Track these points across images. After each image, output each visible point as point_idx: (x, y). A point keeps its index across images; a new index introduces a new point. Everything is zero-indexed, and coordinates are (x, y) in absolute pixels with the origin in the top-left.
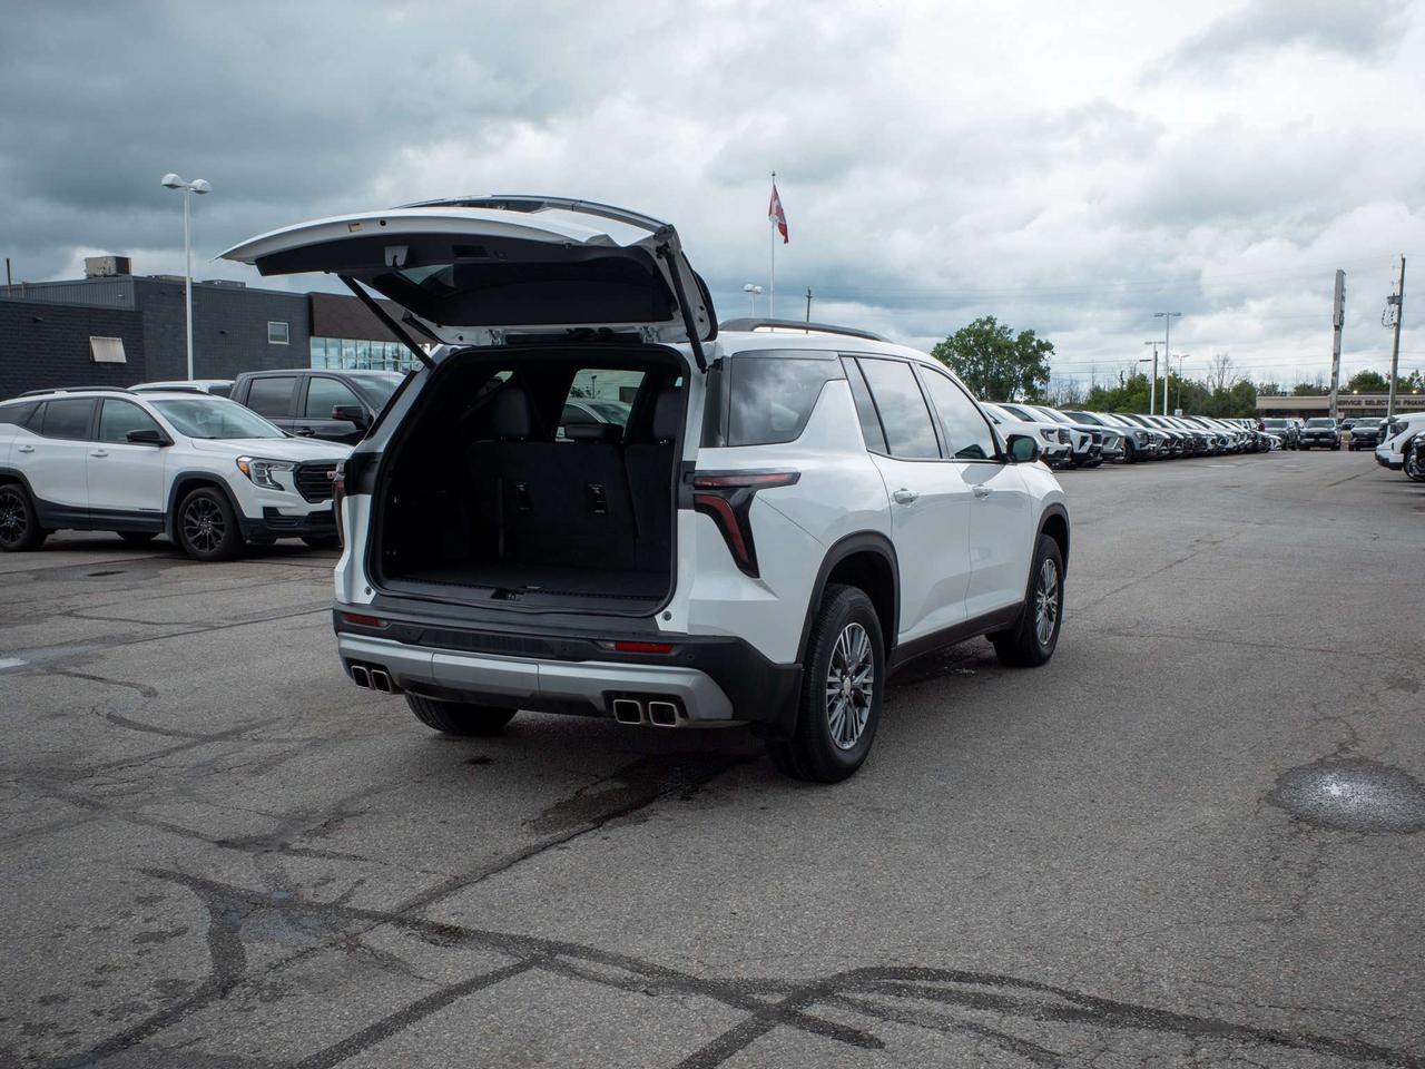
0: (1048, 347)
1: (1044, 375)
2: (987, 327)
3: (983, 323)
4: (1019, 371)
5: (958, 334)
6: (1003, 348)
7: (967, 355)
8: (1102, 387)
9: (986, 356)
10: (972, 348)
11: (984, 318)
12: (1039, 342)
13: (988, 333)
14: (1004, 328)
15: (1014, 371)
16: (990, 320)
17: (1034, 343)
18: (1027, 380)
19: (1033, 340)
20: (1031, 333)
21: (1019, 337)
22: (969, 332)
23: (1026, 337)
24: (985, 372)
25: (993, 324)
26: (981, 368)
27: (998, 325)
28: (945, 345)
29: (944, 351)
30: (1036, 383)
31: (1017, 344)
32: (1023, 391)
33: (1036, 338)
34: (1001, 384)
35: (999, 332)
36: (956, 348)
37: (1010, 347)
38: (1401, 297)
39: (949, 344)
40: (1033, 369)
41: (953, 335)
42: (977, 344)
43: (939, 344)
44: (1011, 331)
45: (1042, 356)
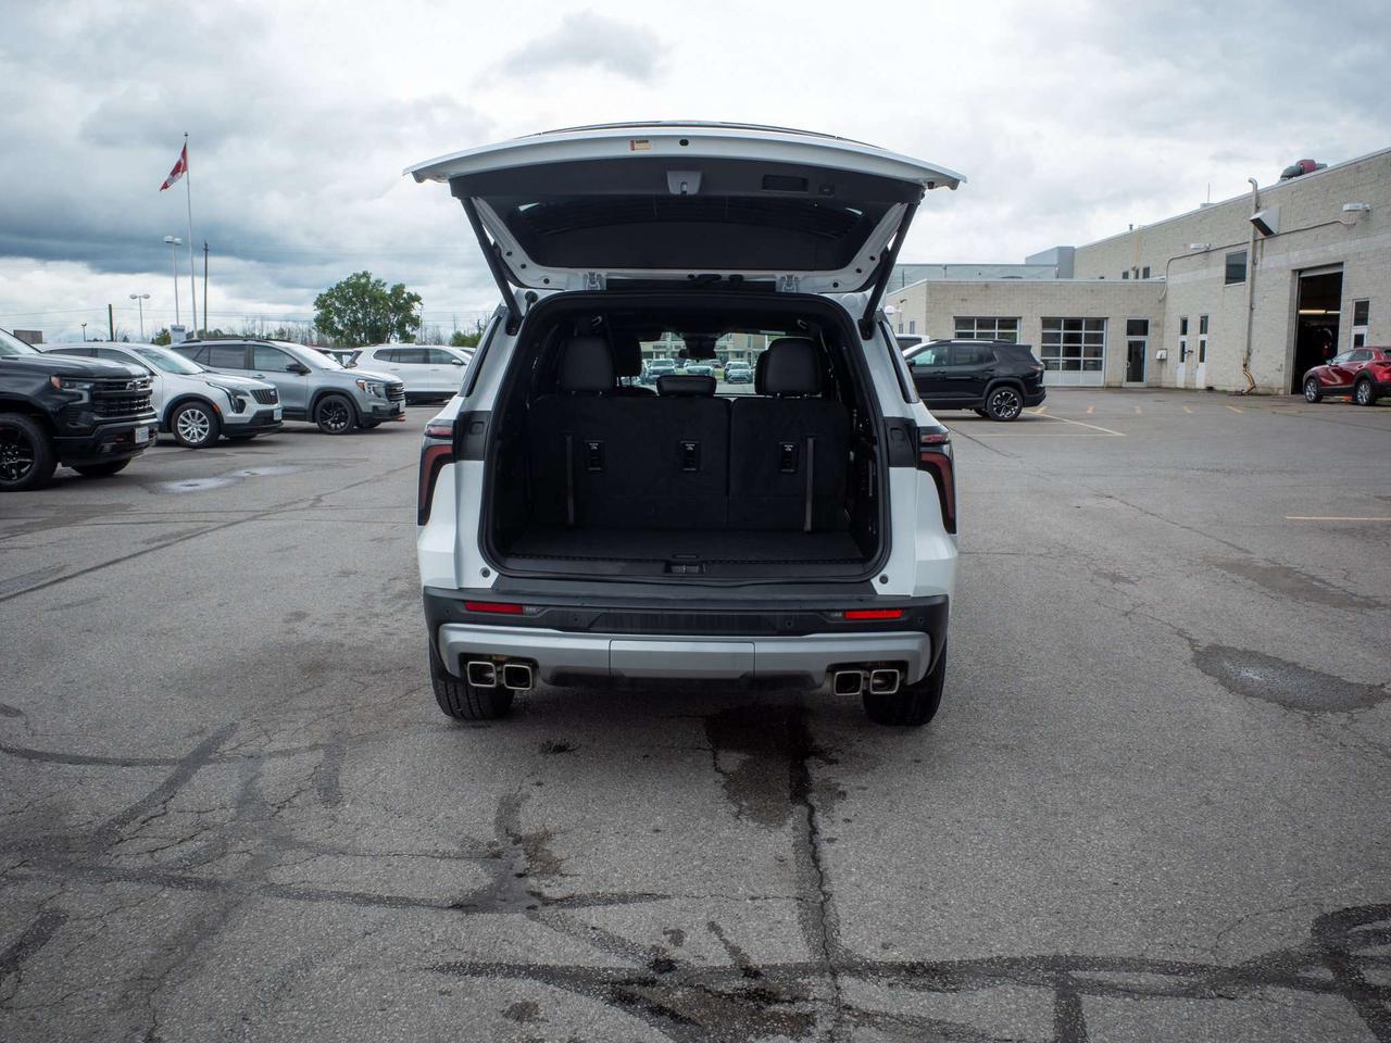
0: (417, 298)
1: (415, 322)
2: (363, 281)
3: (359, 277)
4: (394, 319)
5: (338, 286)
6: (378, 299)
7: (346, 305)
8: (462, 332)
9: (364, 306)
10: (350, 299)
11: (360, 272)
12: (409, 294)
13: (365, 286)
14: (378, 281)
15: (389, 319)
16: (365, 275)
17: (405, 295)
18: (401, 326)
19: (403, 292)
20: (402, 287)
21: (392, 290)
22: (348, 284)
23: (398, 290)
24: (364, 319)
25: (368, 278)
26: (360, 316)
27: (372, 280)
28: (327, 295)
29: (326, 301)
30: (408, 329)
31: (390, 296)
32: (398, 336)
33: (406, 290)
34: (379, 329)
35: (374, 285)
36: (337, 298)
37: (383, 297)
39: (330, 295)
40: (405, 317)
41: (334, 287)
42: (355, 295)
43: (321, 295)
44: (384, 285)
45: (413, 307)
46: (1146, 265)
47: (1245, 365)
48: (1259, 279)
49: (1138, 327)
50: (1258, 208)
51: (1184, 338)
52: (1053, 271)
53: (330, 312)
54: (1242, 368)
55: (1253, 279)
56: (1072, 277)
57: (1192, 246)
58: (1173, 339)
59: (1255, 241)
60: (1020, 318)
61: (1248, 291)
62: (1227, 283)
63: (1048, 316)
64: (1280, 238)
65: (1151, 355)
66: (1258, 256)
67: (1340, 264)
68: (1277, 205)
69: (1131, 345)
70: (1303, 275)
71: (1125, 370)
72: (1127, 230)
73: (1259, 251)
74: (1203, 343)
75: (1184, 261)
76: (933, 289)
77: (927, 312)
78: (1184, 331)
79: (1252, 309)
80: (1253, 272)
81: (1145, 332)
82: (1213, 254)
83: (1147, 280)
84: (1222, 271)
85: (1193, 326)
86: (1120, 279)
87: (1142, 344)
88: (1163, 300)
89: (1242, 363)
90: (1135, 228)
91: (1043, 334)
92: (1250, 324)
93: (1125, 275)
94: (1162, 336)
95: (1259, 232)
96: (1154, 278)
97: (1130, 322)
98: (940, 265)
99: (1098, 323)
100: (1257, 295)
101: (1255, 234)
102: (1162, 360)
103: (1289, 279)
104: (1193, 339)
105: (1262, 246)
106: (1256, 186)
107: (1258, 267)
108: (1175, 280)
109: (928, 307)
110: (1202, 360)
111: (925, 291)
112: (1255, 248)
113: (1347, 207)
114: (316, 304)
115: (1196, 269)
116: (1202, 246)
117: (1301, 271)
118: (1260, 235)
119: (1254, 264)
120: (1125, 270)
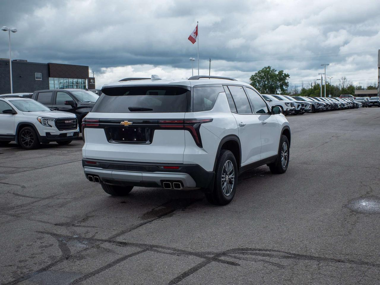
0: (288, 76)
1: (287, 85)
2: (268, 70)
3: (266, 68)
4: (279, 84)
5: (259, 72)
6: (273, 76)
7: (261, 79)
8: (305, 88)
9: (268, 79)
10: (263, 76)
11: (267, 66)
13: (268, 72)
14: (273, 70)
15: (277, 84)
16: (269, 67)
17: (283, 75)
18: (281, 86)
19: (283, 73)
20: (282, 71)
21: (278, 73)
22: (262, 71)
23: (281, 73)
24: (268, 84)
25: (270, 68)
26: (266, 83)
27: (271, 69)
28: (255, 75)
29: (254, 78)
30: (284, 87)
31: (278, 75)
32: (280, 90)
33: (284, 73)
34: (273, 88)
35: (272, 71)
36: (258, 77)
37: (275, 76)
40: (283, 83)
41: (257, 72)
42: (265, 75)
43: (252, 76)
44: (276, 71)
45: (286, 79)
53: (255, 82)
114: (250, 79)
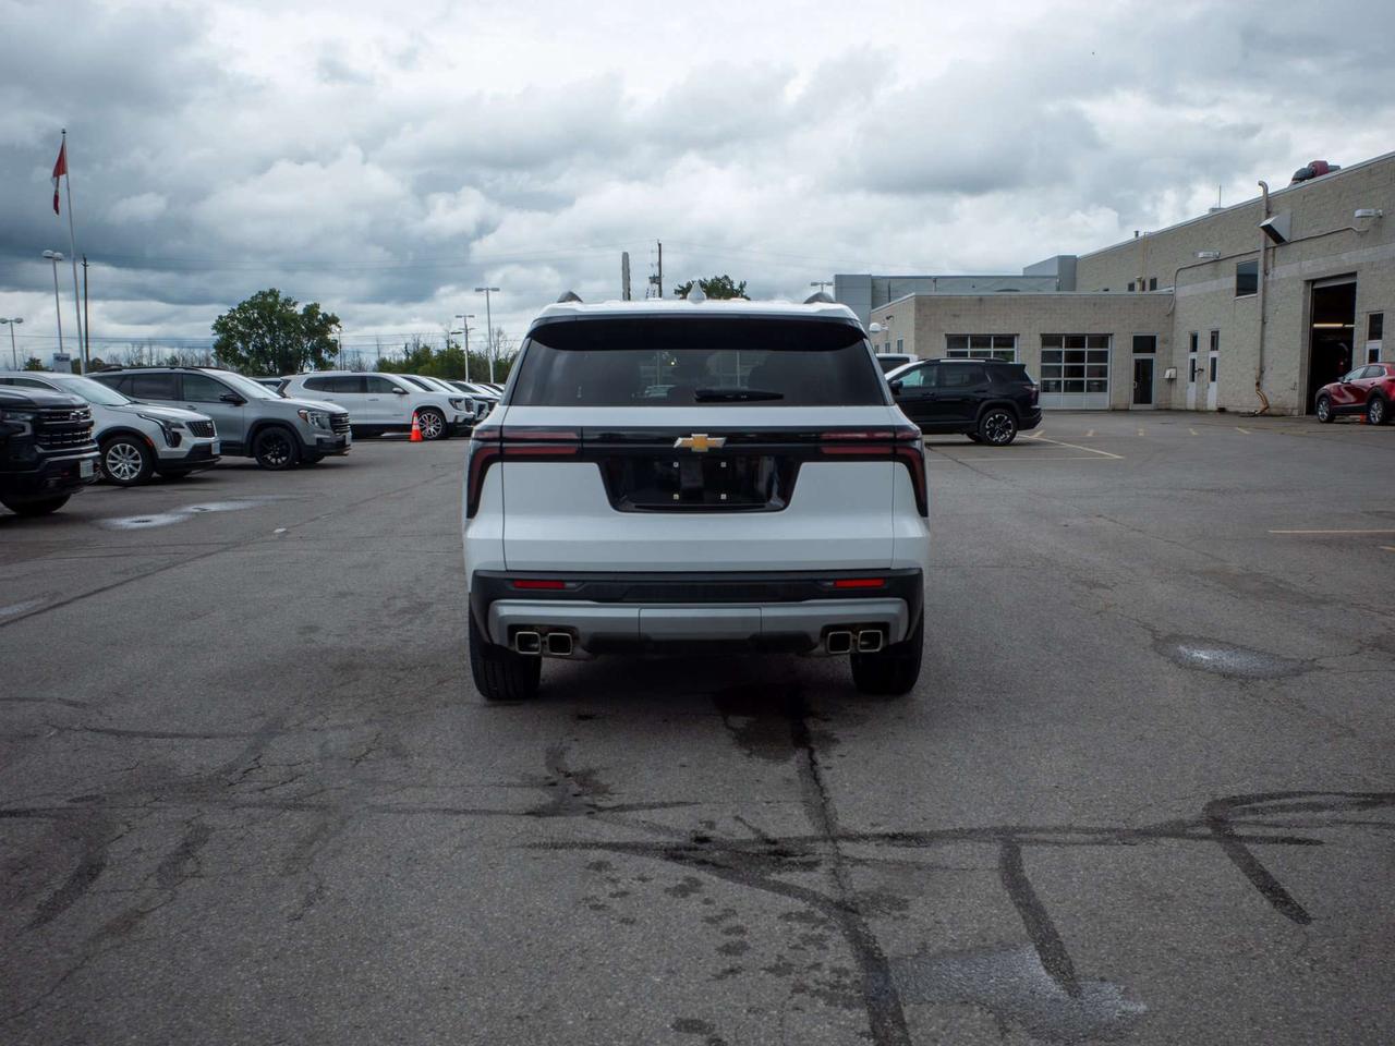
0: (334, 320)
1: (333, 347)
2: (270, 300)
3: (263, 294)
4: (307, 344)
5: (241, 308)
6: (288, 321)
7: (251, 328)
8: (388, 358)
9: (271, 329)
10: (256, 320)
11: (267, 290)
12: (324, 315)
13: (272, 306)
14: (288, 301)
15: (302, 344)
16: (273, 293)
17: (320, 317)
18: (316, 352)
19: (318, 313)
20: (316, 306)
21: (305, 309)
22: (252, 304)
23: (311, 311)
24: (273, 345)
25: (277, 297)
26: (267, 341)
27: (281, 299)
28: (228, 317)
29: (227, 324)
30: (325, 355)
31: (302, 317)
32: (313, 364)
33: (321, 311)
34: (289, 357)
35: (284, 305)
36: (239, 321)
37: (294, 318)
38: (660, 277)
39: (231, 317)
40: (321, 341)
41: (236, 308)
42: (261, 316)
43: (220, 317)
44: (295, 304)
45: (330, 330)
46: (1152, 276)
47: (1258, 384)
48: (1271, 291)
49: (1145, 344)
50: (1269, 214)
51: (1193, 356)
52: (1054, 283)
53: (232, 337)
54: (1255, 388)
55: (1264, 291)
56: (1074, 290)
57: (1201, 255)
58: (1184, 357)
59: (1267, 249)
60: (1018, 335)
61: (1260, 304)
62: (1238, 295)
63: (1048, 332)
64: (1292, 246)
65: (1161, 374)
66: (1270, 265)
67: (1354, 274)
68: (1288, 211)
69: (1138, 363)
70: (1317, 286)
71: (1132, 391)
72: (1133, 237)
73: (1270, 260)
74: (1214, 360)
75: (1194, 271)
76: (921, 303)
77: (916, 329)
78: (1194, 348)
79: (1264, 323)
80: (1265, 284)
81: (1153, 350)
82: (1223, 263)
83: (1155, 292)
84: (1232, 282)
85: (1204, 342)
86: (1125, 291)
87: (1150, 362)
88: (1172, 314)
89: (1255, 382)
90: (1141, 234)
91: (1043, 352)
92: (1262, 339)
93: (1131, 287)
94: (1171, 354)
95: (1270, 239)
96: (1162, 290)
97: (1136, 339)
98: (929, 277)
99: (1103, 340)
100: (1270, 308)
101: (1266, 242)
102: (1171, 380)
103: (1302, 291)
104: (1204, 355)
105: (1274, 256)
106: (1266, 190)
107: (1270, 278)
108: (1184, 291)
109: (916, 324)
110: (1213, 379)
111: (913, 308)
112: (1265, 257)
113: (1358, 213)
114: (215, 327)
115: (1205, 280)
116: (1212, 254)
117: (1314, 282)
118: (1272, 243)
119: (1266, 273)
120: (1130, 282)
